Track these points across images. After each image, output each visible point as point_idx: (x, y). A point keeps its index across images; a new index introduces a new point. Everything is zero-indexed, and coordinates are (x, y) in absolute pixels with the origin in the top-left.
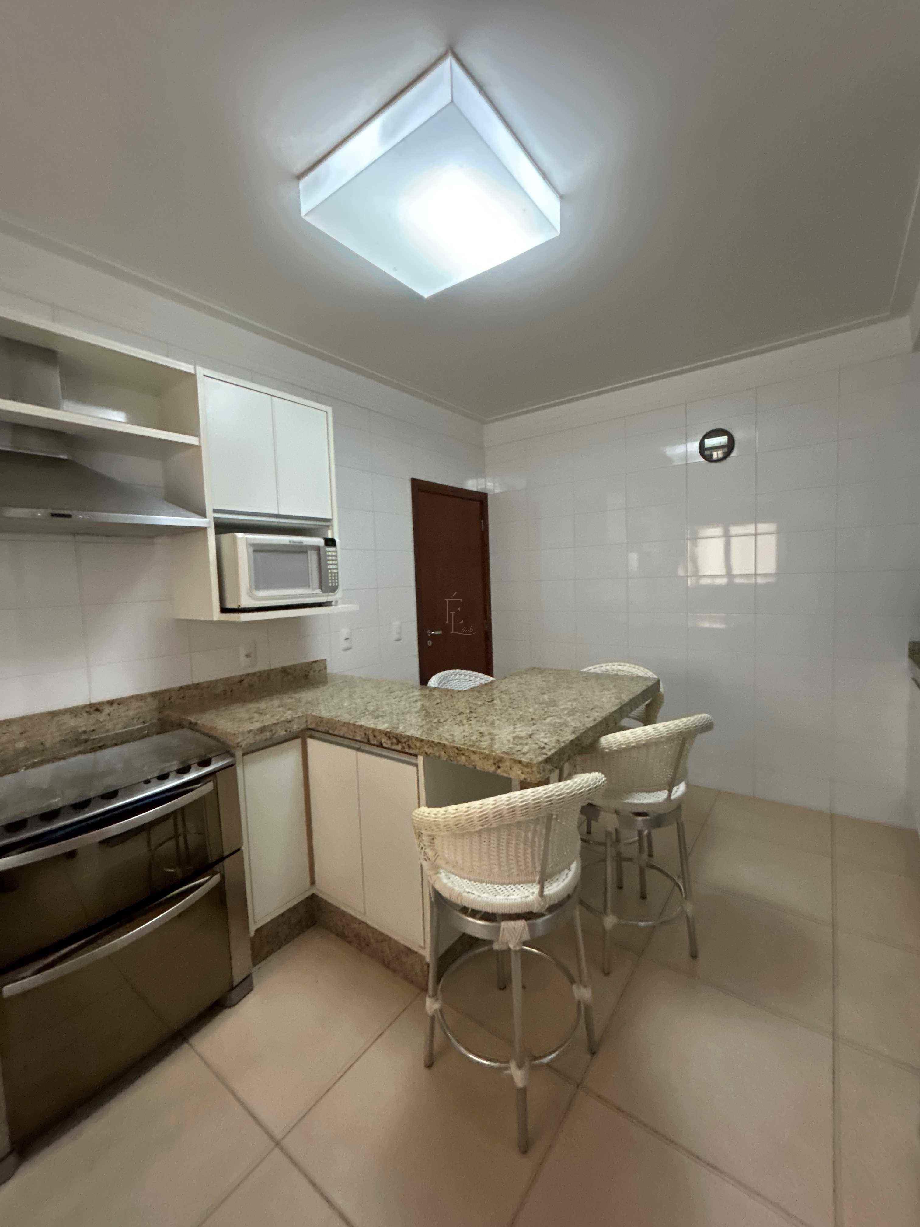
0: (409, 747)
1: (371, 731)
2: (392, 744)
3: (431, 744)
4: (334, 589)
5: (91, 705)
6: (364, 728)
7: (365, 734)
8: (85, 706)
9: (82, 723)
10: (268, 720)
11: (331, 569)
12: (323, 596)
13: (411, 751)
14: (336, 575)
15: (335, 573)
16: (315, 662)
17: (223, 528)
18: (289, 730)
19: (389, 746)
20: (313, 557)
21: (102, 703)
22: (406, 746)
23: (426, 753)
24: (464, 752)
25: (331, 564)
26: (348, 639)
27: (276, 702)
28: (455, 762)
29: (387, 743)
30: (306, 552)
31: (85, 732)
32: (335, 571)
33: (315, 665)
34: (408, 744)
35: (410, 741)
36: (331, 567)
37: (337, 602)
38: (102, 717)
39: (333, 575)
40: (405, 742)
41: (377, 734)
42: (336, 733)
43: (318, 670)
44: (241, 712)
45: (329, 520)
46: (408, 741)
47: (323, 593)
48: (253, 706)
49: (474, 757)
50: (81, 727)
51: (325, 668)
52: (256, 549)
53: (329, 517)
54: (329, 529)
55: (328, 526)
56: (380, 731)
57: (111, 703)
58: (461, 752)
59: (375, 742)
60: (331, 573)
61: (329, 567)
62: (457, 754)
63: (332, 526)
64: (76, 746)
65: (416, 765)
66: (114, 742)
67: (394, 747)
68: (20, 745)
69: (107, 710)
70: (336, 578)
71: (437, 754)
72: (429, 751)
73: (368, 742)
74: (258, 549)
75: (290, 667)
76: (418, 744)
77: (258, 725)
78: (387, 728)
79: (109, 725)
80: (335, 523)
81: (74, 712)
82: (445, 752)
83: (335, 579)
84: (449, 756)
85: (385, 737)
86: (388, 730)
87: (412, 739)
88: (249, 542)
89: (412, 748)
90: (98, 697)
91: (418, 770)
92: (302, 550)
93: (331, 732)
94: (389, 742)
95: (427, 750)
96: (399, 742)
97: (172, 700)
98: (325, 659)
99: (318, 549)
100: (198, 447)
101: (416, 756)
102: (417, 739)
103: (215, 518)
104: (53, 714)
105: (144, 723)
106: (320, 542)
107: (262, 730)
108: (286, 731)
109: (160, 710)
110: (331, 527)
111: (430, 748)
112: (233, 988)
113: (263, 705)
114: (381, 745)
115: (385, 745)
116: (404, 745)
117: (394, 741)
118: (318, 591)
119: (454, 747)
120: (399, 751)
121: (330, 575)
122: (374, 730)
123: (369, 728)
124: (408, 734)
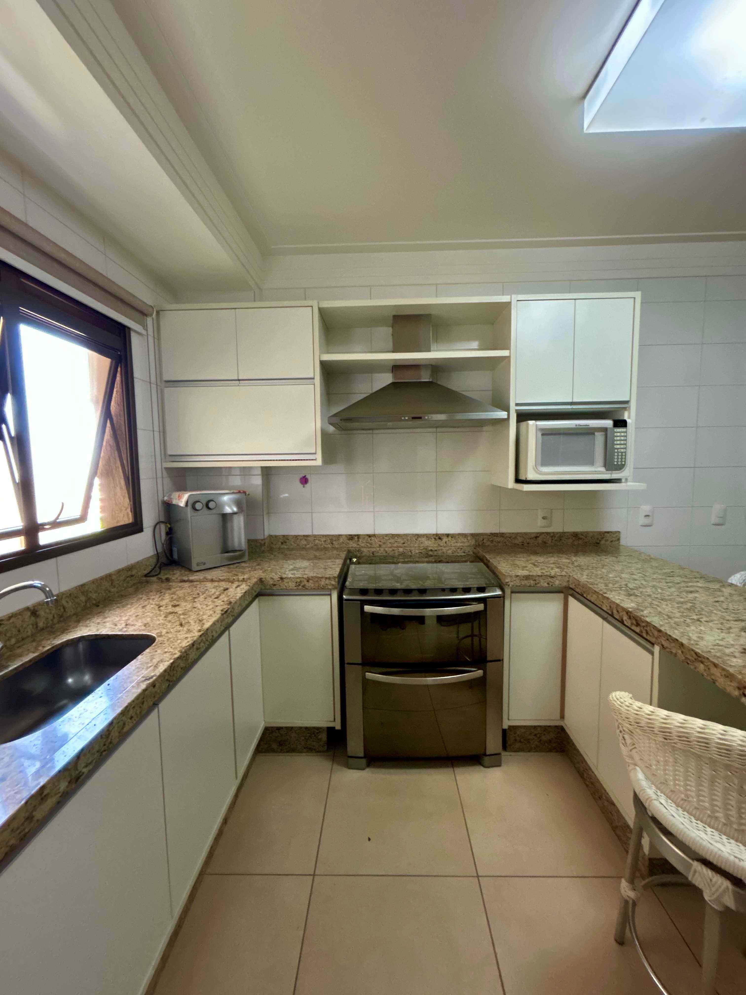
0: (647, 633)
1: (615, 606)
2: (632, 624)
3: (669, 638)
4: (620, 467)
5: (437, 535)
6: (610, 601)
7: (610, 607)
8: (434, 535)
9: (430, 544)
10: (537, 571)
11: (618, 449)
12: (606, 474)
13: (648, 638)
14: (624, 454)
15: (622, 453)
16: (608, 532)
17: (523, 417)
18: (551, 584)
19: (629, 624)
20: (599, 438)
21: (443, 535)
22: (644, 631)
23: (663, 645)
24: (703, 660)
25: (618, 444)
26: (648, 516)
27: (552, 560)
28: (692, 667)
29: (628, 622)
30: (594, 434)
31: (431, 550)
32: (622, 450)
33: (608, 535)
34: (646, 630)
35: (649, 628)
36: (618, 446)
37: (626, 480)
38: (442, 543)
39: (620, 454)
40: (644, 627)
41: (620, 610)
42: (588, 597)
43: (610, 540)
44: (521, 560)
45: (627, 402)
46: (647, 626)
47: (607, 470)
48: (534, 558)
49: (714, 670)
50: (430, 547)
51: (619, 539)
52: (544, 433)
53: (626, 399)
54: (625, 410)
55: (625, 409)
56: (624, 609)
57: (448, 535)
58: (700, 659)
59: (617, 617)
60: (618, 452)
61: (615, 447)
62: (695, 659)
63: (630, 407)
64: (426, 557)
65: (652, 653)
66: (447, 560)
67: (634, 628)
68: (401, 550)
69: (445, 539)
70: (624, 457)
71: (674, 651)
72: (666, 644)
73: (612, 615)
74: (546, 433)
75: (582, 533)
76: (656, 633)
77: (525, 573)
78: (630, 608)
79: (444, 550)
80: (633, 405)
81: (428, 536)
82: (682, 652)
83: (622, 458)
84: (686, 658)
85: (626, 615)
86: (630, 610)
87: (650, 626)
88: (539, 427)
89: (649, 635)
90: (441, 531)
91: (653, 659)
92: (590, 432)
93: (585, 595)
94: (629, 621)
95: (664, 643)
96: (638, 625)
97: (484, 541)
98: (619, 532)
99: (604, 430)
100: (508, 358)
101: (653, 644)
102: (655, 627)
103: (516, 410)
104: (418, 536)
105: (464, 552)
106: (609, 423)
107: (527, 577)
108: (548, 584)
109: (477, 546)
110: (628, 408)
111: (667, 641)
112: (485, 755)
113: (541, 559)
114: (622, 622)
115: (625, 623)
116: (642, 628)
117: (634, 622)
118: (603, 469)
119: (693, 650)
120: (636, 633)
121: (616, 454)
122: (618, 605)
123: (614, 602)
124: (648, 619)
